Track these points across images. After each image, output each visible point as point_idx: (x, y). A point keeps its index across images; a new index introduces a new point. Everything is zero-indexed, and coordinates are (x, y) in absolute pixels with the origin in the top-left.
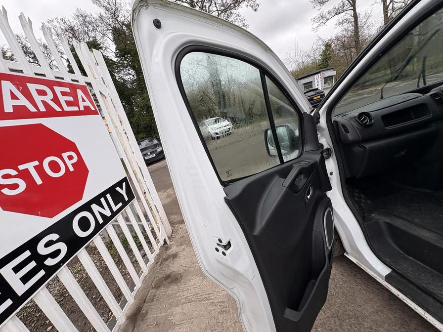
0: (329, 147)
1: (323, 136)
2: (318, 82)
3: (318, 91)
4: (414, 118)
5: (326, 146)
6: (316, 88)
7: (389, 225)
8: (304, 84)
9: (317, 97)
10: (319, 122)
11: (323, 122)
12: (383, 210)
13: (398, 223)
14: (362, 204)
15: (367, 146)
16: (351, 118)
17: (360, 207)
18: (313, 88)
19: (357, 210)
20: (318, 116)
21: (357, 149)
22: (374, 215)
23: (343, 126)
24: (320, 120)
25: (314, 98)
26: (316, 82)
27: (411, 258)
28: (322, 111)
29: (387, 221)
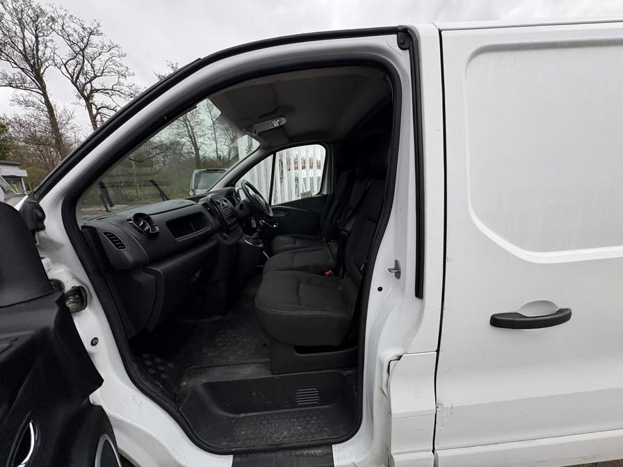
0: (77, 284)
1: (57, 261)
4: (194, 230)
5: (69, 284)
7: (209, 386)
10: (43, 228)
11: (54, 227)
12: (191, 368)
13: (217, 375)
14: (164, 376)
15: (160, 269)
16: (122, 222)
17: (163, 382)
19: (162, 391)
20: (39, 214)
21: (143, 278)
22: (184, 383)
23: (111, 236)
24: (46, 222)
27: (242, 415)
28: (50, 203)
29: (205, 381)
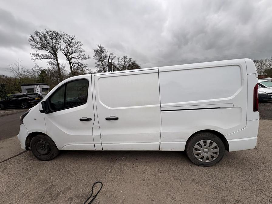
2: (38, 90)
3: (38, 95)
6: (37, 93)
8: (27, 89)
9: (38, 99)
18: (34, 93)
25: (36, 99)
26: (36, 89)
